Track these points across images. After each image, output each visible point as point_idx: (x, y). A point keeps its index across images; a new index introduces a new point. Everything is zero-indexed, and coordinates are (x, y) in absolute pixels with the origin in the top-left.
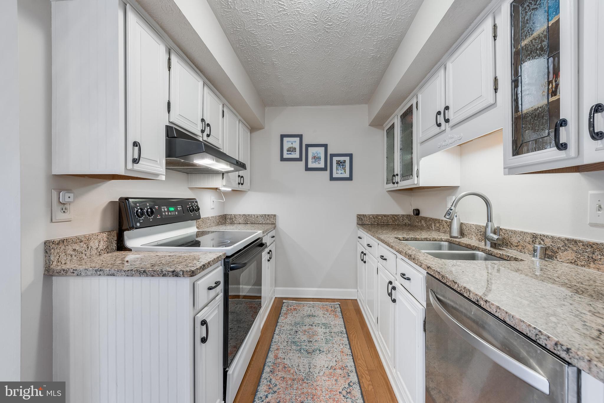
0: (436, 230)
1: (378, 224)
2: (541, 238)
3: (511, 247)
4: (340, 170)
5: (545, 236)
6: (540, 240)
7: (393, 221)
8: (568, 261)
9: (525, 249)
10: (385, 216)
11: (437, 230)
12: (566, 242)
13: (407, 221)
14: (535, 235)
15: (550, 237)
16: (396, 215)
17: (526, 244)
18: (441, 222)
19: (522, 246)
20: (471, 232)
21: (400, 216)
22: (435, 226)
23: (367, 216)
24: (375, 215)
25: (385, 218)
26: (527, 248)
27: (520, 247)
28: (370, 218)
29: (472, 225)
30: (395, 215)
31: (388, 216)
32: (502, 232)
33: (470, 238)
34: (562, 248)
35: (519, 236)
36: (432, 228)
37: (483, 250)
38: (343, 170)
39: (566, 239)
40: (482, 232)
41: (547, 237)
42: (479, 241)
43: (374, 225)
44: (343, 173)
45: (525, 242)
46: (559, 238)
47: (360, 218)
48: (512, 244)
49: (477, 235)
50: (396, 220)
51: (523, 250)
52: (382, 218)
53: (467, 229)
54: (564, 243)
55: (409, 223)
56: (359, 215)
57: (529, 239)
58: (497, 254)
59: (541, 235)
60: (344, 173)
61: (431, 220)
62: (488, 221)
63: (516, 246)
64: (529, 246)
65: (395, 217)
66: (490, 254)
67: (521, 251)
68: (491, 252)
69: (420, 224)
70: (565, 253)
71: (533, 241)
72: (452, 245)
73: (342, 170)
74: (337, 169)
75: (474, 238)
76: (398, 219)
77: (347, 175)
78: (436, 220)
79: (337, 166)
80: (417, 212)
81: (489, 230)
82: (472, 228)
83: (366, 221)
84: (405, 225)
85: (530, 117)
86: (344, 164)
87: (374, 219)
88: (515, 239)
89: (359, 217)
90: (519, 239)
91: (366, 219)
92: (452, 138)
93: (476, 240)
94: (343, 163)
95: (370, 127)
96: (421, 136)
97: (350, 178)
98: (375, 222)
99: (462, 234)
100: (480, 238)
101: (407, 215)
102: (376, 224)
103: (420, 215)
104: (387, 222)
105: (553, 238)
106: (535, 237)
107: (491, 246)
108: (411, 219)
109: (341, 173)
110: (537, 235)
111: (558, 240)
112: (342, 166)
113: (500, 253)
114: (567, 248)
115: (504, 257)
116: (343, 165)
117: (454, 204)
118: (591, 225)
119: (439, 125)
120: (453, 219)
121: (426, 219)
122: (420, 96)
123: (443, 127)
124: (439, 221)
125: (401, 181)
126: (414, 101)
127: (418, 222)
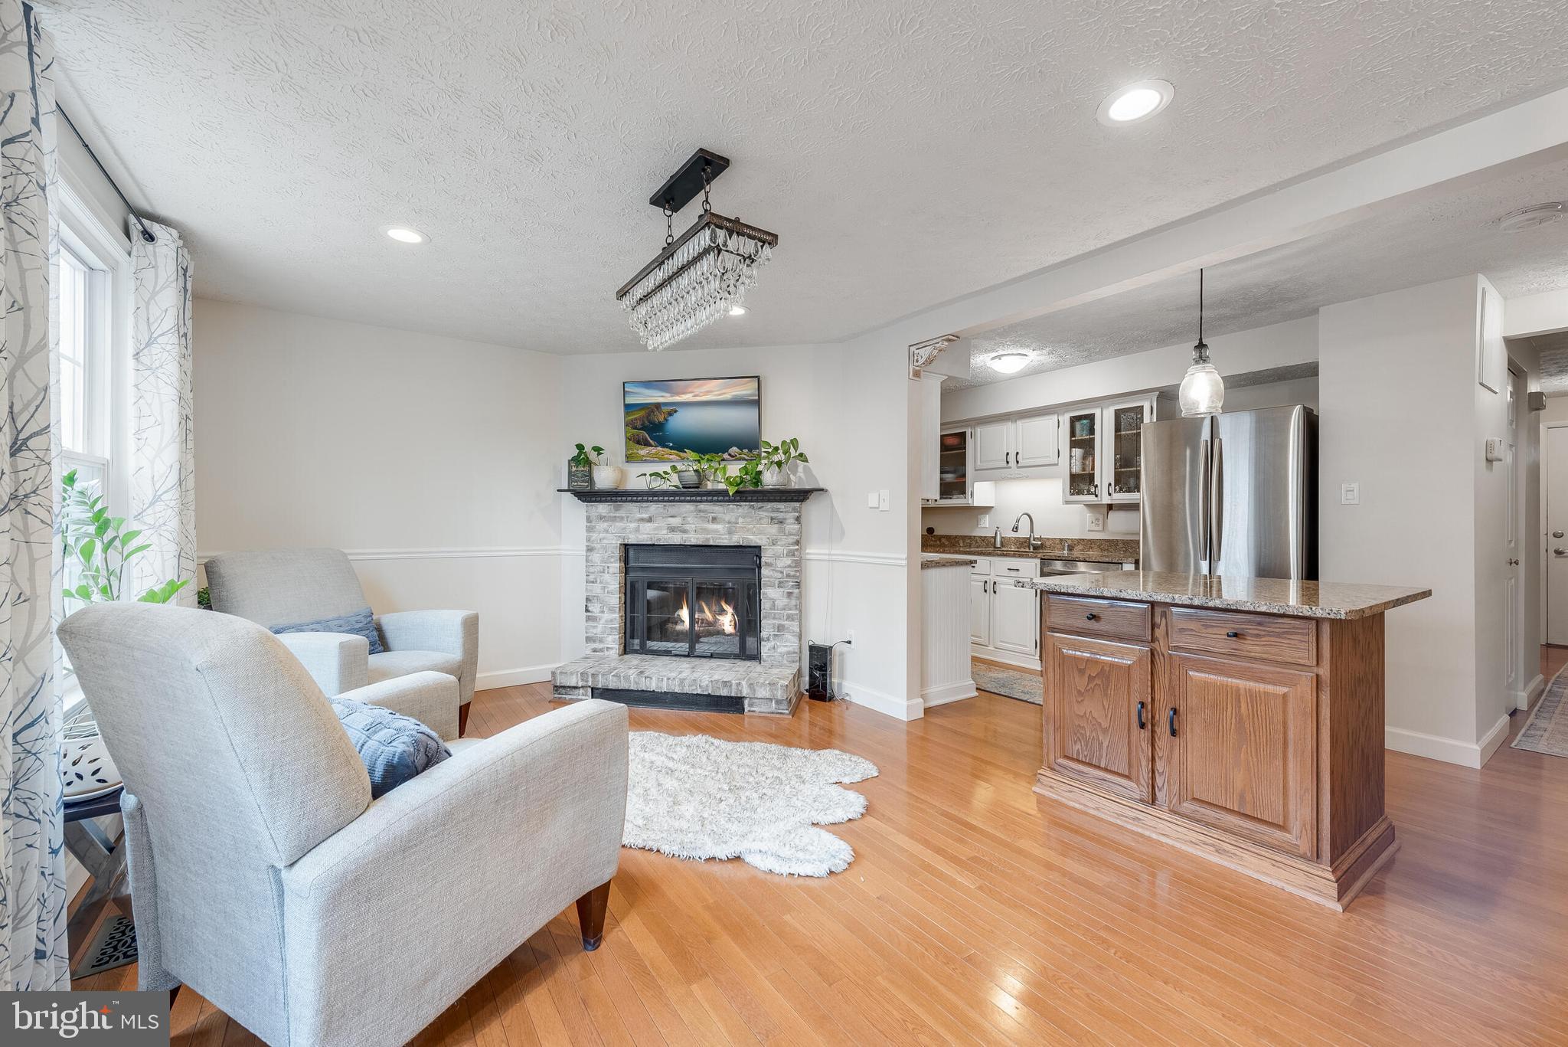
2: (1065, 541)
3: (1045, 549)
18: (973, 538)
19: (1053, 547)
20: (1009, 541)
22: (963, 542)
33: (1008, 545)
34: (1077, 544)
35: (1050, 540)
36: (959, 544)
39: (1079, 539)
40: (1020, 540)
48: (1045, 547)
49: (1015, 542)
51: (1053, 550)
53: (1005, 539)
54: (1078, 541)
57: (1057, 542)
61: (958, 537)
62: (1031, 532)
63: (1049, 548)
64: (1057, 546)
69: (938, 542)
70: (1078, 546)
71: (1059, 543)
75: (1013, 547)
80: (931, 531)
81: (1033, 539)
82: (1009, 539)
88: (1051, 543)
90: (1053, 543)
92: (1018, 475)
93: (1015, 548)
96: (978, 464)
99: (1002, 544)
100: (1019, 547)
103: (935, 533)
110: (1062, 539)
114: (1079, 544)
117: (1018, 521)
118: (1089, 531)
119: (1008, 462)
120: (996, 533)
121: (948, 537)
122: (978, 430)
123: (1010, 465)
124: (970, 537)
125: (941, 499)
126: (968, 431)
127: (935, 541)
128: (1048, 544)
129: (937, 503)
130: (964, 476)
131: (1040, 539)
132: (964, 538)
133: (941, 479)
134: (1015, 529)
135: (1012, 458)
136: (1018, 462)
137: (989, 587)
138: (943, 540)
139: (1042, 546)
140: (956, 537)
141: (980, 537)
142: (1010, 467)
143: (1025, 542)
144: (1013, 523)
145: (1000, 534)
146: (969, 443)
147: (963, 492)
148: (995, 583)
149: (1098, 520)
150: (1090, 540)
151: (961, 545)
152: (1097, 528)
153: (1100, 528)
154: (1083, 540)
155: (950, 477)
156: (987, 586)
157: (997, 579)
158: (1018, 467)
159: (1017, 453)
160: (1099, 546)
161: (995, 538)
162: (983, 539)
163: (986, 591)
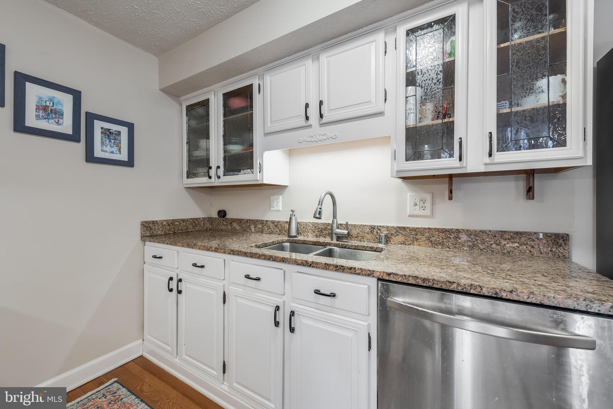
0: (256, 232)
1: (174, 233)
2: (378, 229)
3: (351, 239)
4: (109, 146)
5: (381, 226)
6: (377, 230)
7: (193, 226)
8: (399, 243)
9: (364, 239)
10: (183, 220)
11: (259, 231)
12: (398, 229)
13: (208, 225)
14: (373, 226)
15: (385, 227)
16: (197, 219)
17: (365, 235)
18: (265, 222)
19: (362, 236)
20: (307, 229)
21: (201, 219)
22: (255, 227)
23: (158, 222)
24: (170, 220)
25: (184, 224)
26: (366, 237)
27: (360, 238)
28: (163, 226)
29: (308, 223)
30: (195, 218)
31: (187, 220)
32: (342, 227)
33: (305, 235)
34: (395, 234)
35: (359, 228)
36: (250, 229)
37: (335, 244)
38: (116, 147)
39: (397, 227)
40: (320, 228)
41: (383, 227)
42: (317, 237)
43: (169, 234)
44: (115, 152)
45: (364, 232)
46: (392, 227)
47: (147, 227)
48: (351, 236)
49: (314, 232)
50: (196, 225)
51: (362, 240)
52: (180, 224)
53: (302, 227)
54: (396, 230)
55: (210, 227)
56: (146, 222)
57: (367, 230)
58: (351, 246)
59: (378, 226)
60: (118, 152)
61: (249, 221)
62: (334, 218)
63: (356, 237)
64: (368, 236)
65: (195, 222)
66: (344, 247)
67: (360, 241)
68: (345, 245)
69: (230, 227)
70: (397, 237)
71: (371, 231)
72: (295, 244)
73: (113, 147)
74: (102, 143)
75: (310, 235)
76: (199, 223)
77: (124, 156)
78: (257, 221)
79: (104, 138)
80: (222, 214)
81: (335, 226)
82: (308, 226)
83: (158, 229)
84: (206, 230)
85: (425, 131)
86: (117, 137)
87: (169, 226)
88: (355, 231)
89: (147, 225)
90: (358, 231)
91: (157, 227)
92: (322, 135)
93: (313, 236)
94: (116, 134)
95: (162, 93)
96: (269, 125)
97: (130, 163)
98: (170, 230)
99: (298, 233)
100: (318, 235)
101: (208, 218)
102: (172, 232)
103: (227, 217)
104: (186, 229)
105: (387, 227)
106: (373, 228)
107: (337, 240)
108: (212, 222)
109: (112, 152)
110: (375, 226)
111: (392, 229)
112: (113, 139)
113: (355, 245)
114: (398, 233)
115: (360, 248)
116: (115, 139)
117: (321, 203)
118: (410, 216)
119: (307, 118)
120: (291, 218)
121: (240, 221)
122: (268, 78)
123: (310, 122)
124: (262, 222)
125: (224, 175)
126: (255, 82)
127: (227, 225)
128: (354, 232)
129: (220, 180)
130: (251, 146)
131: (347, 226)
132: (255, 222)
133: (225, 151)
134: (318, 215)
135: (313, 112)
136: (321, 116)
137: (284, 318)
138: (234, 224)
139: (349, 236)
140: (248, 221)
141: (273, 222)
142: (310, 126)
143: (326, 229)
144: (314, 207)
145: (296, 219)
146: (257, 98)
147: (251, 167)
148: (292, 314)
149: (423, 201)
150: (414, 229)
151: (253, 230)
152: (422, 212)
153: (428, 212)
154: (404, 228)
155: (235, 149)
156: (280, 314)
157: (295, 306)
158: (322, 125)
159: (321, 103)
160: (428, 239)
161: (289, 223)
162: (276, 224)
163: (277, 324)
